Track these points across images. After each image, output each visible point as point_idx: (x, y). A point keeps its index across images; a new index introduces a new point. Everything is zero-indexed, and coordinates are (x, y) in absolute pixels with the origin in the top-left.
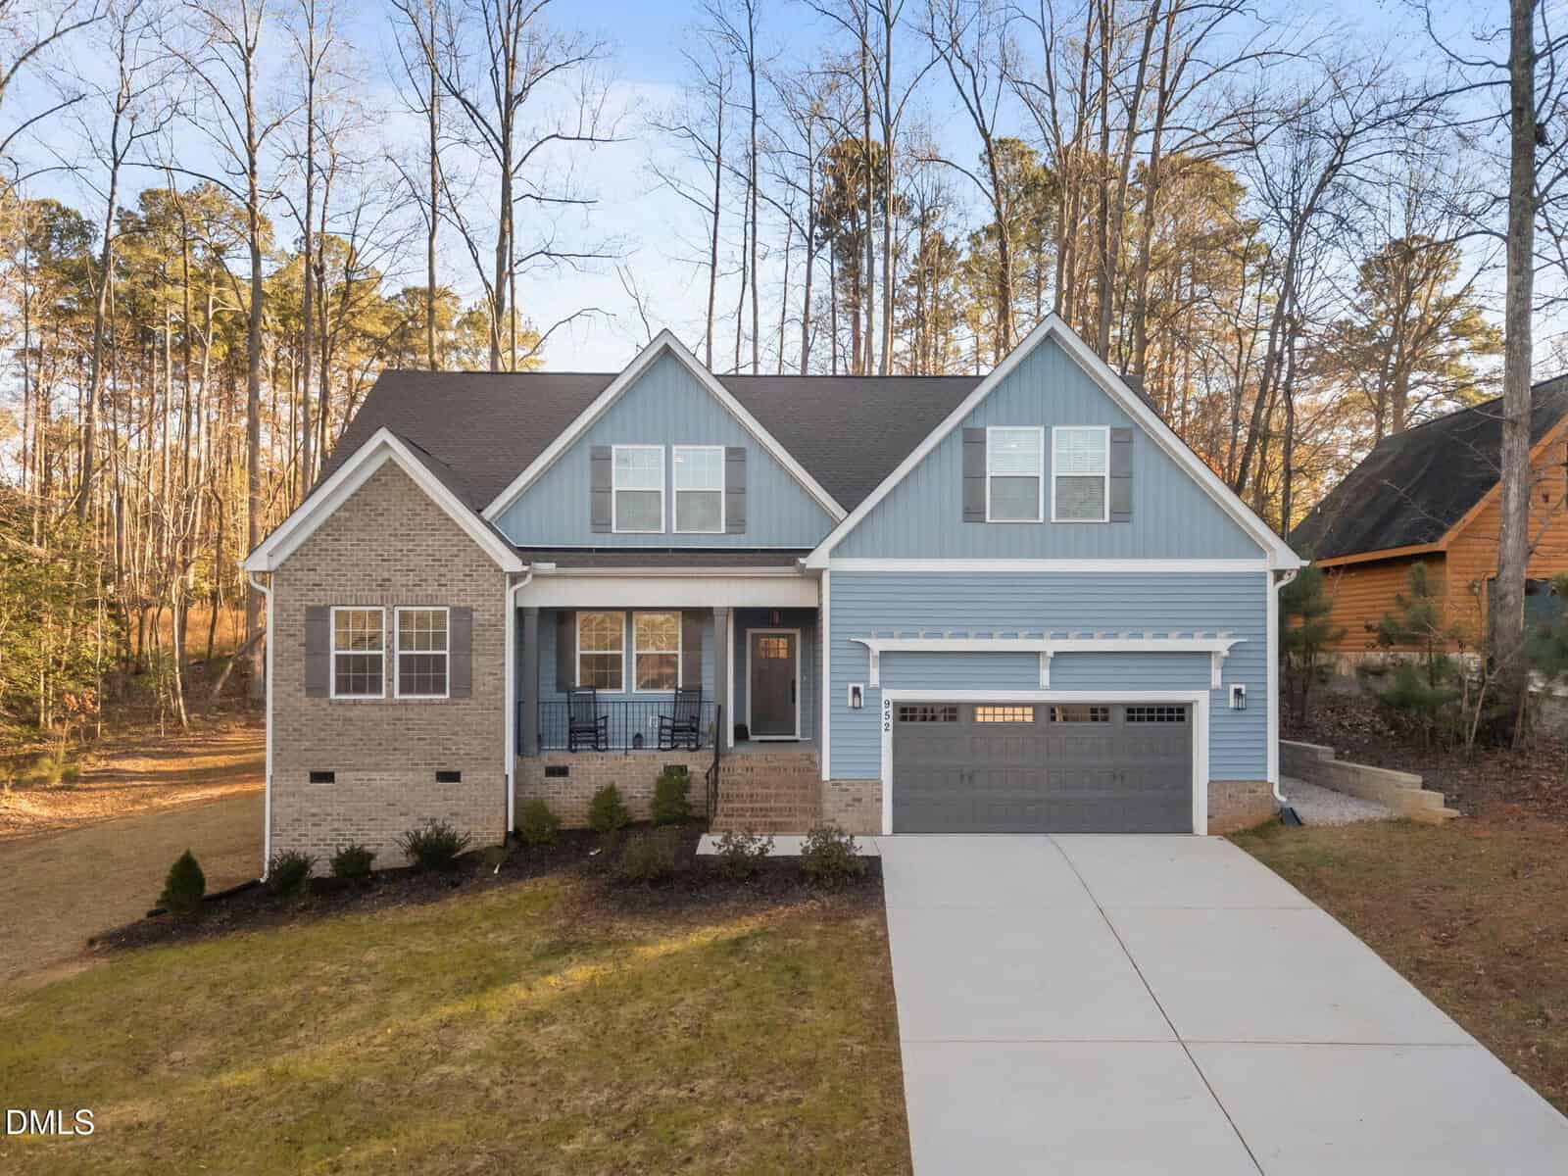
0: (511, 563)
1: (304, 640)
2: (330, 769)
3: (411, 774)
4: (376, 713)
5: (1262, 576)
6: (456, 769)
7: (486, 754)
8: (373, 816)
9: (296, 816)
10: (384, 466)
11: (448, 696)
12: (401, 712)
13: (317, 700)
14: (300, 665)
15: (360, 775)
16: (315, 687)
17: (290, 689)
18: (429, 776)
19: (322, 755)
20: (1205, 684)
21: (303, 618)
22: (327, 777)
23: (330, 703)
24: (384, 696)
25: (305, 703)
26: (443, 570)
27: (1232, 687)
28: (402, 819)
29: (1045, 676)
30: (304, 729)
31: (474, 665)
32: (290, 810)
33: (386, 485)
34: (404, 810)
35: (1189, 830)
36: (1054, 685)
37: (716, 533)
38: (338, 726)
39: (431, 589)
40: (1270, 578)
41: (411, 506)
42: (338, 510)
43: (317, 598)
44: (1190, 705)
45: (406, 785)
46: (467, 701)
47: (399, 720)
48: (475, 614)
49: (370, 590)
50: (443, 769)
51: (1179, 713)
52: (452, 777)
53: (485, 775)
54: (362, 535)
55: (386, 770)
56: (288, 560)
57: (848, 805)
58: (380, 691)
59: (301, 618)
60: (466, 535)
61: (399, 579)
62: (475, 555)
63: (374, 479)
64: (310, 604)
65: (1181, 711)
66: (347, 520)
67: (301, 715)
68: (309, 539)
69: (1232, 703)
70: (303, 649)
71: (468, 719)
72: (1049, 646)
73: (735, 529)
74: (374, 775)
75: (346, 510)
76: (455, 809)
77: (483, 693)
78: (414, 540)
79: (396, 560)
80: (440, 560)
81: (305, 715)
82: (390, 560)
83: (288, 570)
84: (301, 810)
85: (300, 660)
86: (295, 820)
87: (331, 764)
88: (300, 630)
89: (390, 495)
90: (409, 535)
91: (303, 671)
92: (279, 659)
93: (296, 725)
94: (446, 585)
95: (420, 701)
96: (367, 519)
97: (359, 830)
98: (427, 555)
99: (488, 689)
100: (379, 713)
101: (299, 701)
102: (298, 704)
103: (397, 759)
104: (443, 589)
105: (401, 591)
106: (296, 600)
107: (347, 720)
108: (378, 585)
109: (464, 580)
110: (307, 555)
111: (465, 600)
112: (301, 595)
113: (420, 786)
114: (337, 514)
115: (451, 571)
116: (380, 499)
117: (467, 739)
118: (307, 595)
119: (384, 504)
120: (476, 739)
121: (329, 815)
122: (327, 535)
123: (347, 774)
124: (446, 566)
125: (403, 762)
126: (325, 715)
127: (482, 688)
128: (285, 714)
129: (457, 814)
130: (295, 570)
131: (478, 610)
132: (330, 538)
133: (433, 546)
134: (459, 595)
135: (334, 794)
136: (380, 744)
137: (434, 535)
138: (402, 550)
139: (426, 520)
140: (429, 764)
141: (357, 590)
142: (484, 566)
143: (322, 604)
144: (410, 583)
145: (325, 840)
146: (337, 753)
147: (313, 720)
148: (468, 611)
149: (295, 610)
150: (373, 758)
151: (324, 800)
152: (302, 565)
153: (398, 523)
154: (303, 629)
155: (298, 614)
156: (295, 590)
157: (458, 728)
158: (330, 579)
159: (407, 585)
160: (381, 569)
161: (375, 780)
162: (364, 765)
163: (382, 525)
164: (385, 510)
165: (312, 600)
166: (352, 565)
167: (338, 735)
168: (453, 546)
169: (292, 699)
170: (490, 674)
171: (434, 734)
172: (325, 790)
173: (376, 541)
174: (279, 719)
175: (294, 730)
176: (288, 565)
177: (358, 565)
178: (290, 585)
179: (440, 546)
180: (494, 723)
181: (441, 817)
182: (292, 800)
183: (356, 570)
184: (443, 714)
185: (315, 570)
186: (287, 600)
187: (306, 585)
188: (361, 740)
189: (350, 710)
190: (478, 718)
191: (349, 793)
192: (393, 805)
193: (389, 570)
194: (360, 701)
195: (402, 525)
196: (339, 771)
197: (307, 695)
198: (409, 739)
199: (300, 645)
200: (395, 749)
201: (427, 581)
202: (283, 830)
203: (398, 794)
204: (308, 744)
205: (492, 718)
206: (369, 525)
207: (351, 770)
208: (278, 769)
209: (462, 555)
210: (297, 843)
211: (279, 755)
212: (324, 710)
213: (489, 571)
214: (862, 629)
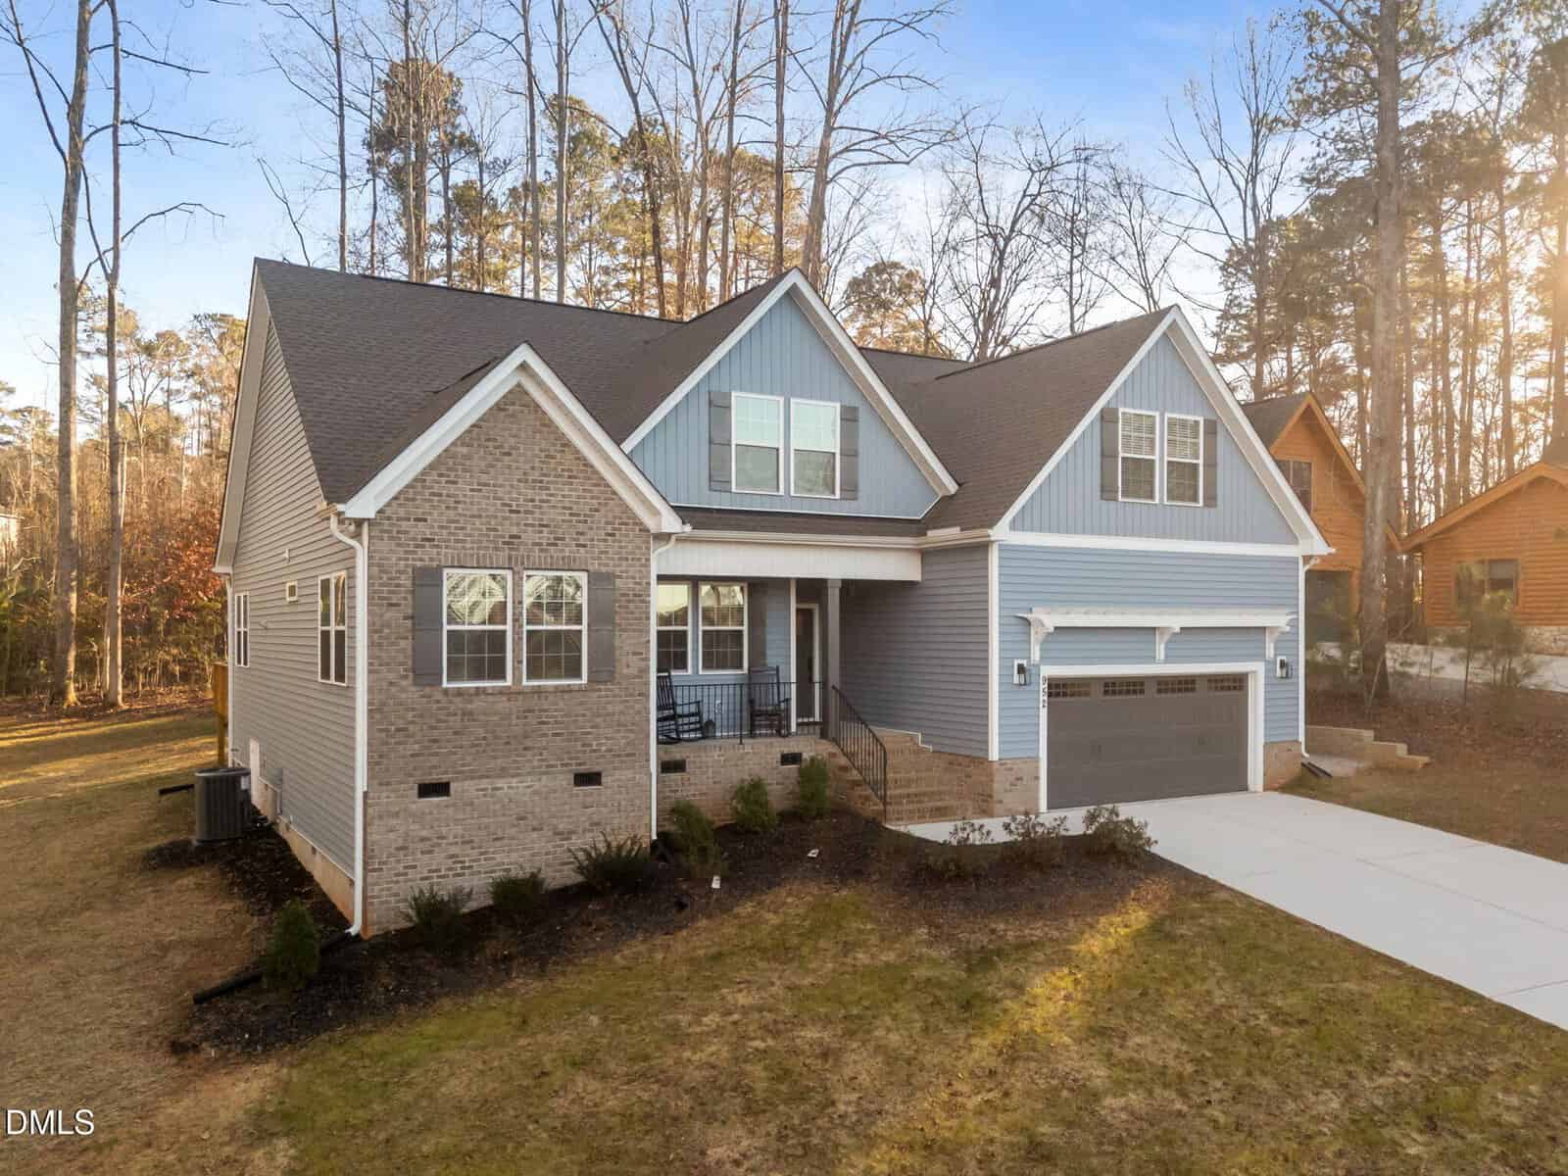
1: (410, 611)
2: (444, 778)
3: (544, 777)
4: (503, 704)
5: (1295, 561)
6: (596, 769)
7: (629, 750)
8: (500, 835)
9: (400, 843)
10: (510, 392)
11: (584, 680)
12: (533, 703)
13: (428, 689)
14: (406, 645)
15: (485, 783)
16: (424, 672)
17: (391, 676)
18: (565, 780)
19: (434, 761)
20: (1261, 656)
21: (409, 583)
22: (441, 789)
23: (446, 692)
24: (509, 682)
25: (411, 693)
26: (581, 527)
27: (1279, 659)
28: (535, 835)
29: (1161, 651)
30: (411, 728)
31: (617, 643)
32: (392, 836)
33: (513, 416)
34: (535, 823)
35: (1244, 788)
36: (1168, 660)
38: (455, 722)
39: (569, 549)
41: (544, 444)
42: (454, 444)
43: (426, 557)
44: (1247, 675)
45: (536, 793)
46: (609, 686)
47: (529, 711)
48: (617, 581)
49: (496, 549)
50: (582, 769)
52: (588, 779)
53: (629, 774)
54: (484, 478)
55: (513, 776)
56: (388, 504)
57: (1012, 785)
58: (503, 677)
59: (406, 581)
60: (610, 487)
61: (530, 536)
62: (617, 510)
63: (499, 407)
64: (419, 564)
66: (465, 457)
67: (407, 710)
68: (416, 480)
69: (1279, 673)
70: (409, 623)
71: (610, 708)
72: (1175, 621)
73: (848, 495)
74: (500, 783)
75: (463, 445)
76: (596, 818)
77: (628, 677)
78: (548, 489)
79: (526, 512)
80: (578, 515)
81: (413, 709)
82: (518, 512)
83: (389, 518)
84: (407, 834)
85: (406, 638)
86: (398, 849)
87: (446, 773)
88: (405, 599)
89: (519, 430)
90: (541, 482)
91: (409, 652)
92: (376, 636)
93: (401, 724)
94: (584, 546)
95: (556, 687)
96: (490, 458)
97: (482, 854)
98: (564, 508)
99: (633, 671)
100: (507, 705)
101: (404, 690)
102: (404, 696)
103: (529, 761)
104: (582, 550)
105: (531, 550)
106: (400, 559)
107: (468, 714)
108: (504, 543)
109: (605, 541)
110: (414, 500)
111: (607, 565)
112: (406, 552)
113: (555, 791)
114: (453, 449)
115: (591, 529)
116: (507, 433)
117: (609, 732)
118: (415, 553)
119: (512, 441)
120: (618, 731)
121: (443, 838)
122: (441, 475)
123: (467, 783)
124: (586, 522)
125: (536, 763)
126: (440, 709)
127: (625, 671)
128: (386, 709)
129: (598, 824)
130: (399, 519)
131: (620, 577)
132: (444, 479)
133: (570, 496)
134: (600, 558)
135: (450, 811)
136: (508, 743)
137: (571, 484)
138: (532, 501)
139: (561, 464)
140: (566, 765)
141: (479, 548)
142: (626, 524)
143: (435, 564)
144: (544, 541)
145: (439, 870)
146: (454, 757)
147: (421, 716)
148: (610, 577)
149: (398, 572)
150: (499, 761)
151: (438, 819)
152: (408, 513)
153: (528, 466)
154: (410, 597)
155: (403, 577)
156: (399, 545)
157: (599, 720)
158: (445, 532)
159: (540, 544)
160: (508, 522)
161: (501, 788)
162: (488, 770)
163: (509, 467)
164: (512, 448)
165: (421, 560)
166: (473, 516)
167: (455, 733)
168: (592, 498)
169: (393, 689)
170: (634, 654)
171: (572, 728)
172: (438, 805)
173: (501, 486)
174: (378, 716)
175: (398, 730)
176: (389, 512)
177: (480, 516)
178: (391, 538)
179: (579, 497)
180: (639, 712)
181: (580, 830)
182: (393, 822)
183: (477, 522)
184: (582, 703)
185: (425, 520)
186: (388, 559)
187: (414, 539)
188: (484, 738)
189: (471, 702)
190: (621, 707)
191: (468, 808)
192: (522, 819)
193: (518, 524)
194: (485, 688)
195: (533, 468)
196: (457, 779)
197: (415, 684)
198: (545, 735)
199: (405, 618)
200: (525, 749)
201: (563, 539)
202: (385, 863)
203: (530, 804)
204: (416, 746)
205: (637, 706)
206: (493, 466)
207: (472, 778)
208: (376, 782)
209: (603, 510)
210: (401, 878)
211: (378, 763)
212: (438, 702)
213: (633, 530)
214: (1025, 604)
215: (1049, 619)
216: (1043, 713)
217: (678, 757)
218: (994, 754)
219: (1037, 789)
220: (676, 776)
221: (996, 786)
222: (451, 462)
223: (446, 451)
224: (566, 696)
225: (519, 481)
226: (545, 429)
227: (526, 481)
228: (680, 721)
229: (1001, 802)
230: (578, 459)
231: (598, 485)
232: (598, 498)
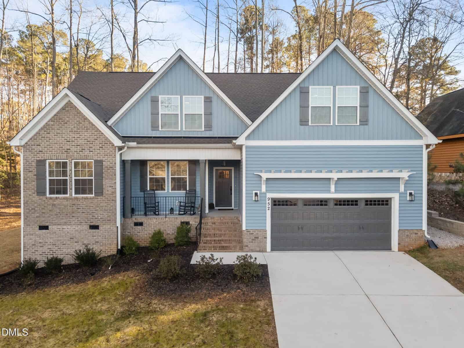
0: (118, 143)
1: (35, 173)
2: (47, 224)
3: (79, 226)
4: (65, 203)
5: (421, 147)
6: (97, 224)
7: (109, 219)
8: (65, 243)
9: (33, 243)
10: (67, 103)
11: (93, 195)
12: (75, 202)
13: (41, 197)
14: (34, 183)
15: (59, 227)
16: (41, 192)
17: (30, 193)
18: (86, 227)
19: (43, 219)
20: (398, 191)
21: (35, 164)
22: (46, 228)
23: (47, 198)
24: (68, 195)
25: (36, 198)
26: (91, 145)
27: (408, 192)
28: (76, 244)
29: (333, 188)
30: (36, 209)
31: (104, 183)
32: (31, 241)
33: (68, 111)
34: (76, 240)
35: (390, 249)
36: (336, 191)
37: (200, 131)
38: (50, 207)
39: (87, 153)
40: (424, 147)
41: (78, 120)
42: (49, 121)
43: (40, 157)
44: (391, 199)
45: (77, 231)
46: (101, 197)
47: (74, 205)
48: (104, 163)
49: (62, 153)
50: (92, 224)
51: (386, 202)
52: (96, 227)
53: (109, 227)
54: (58, 131)
55: (69, 225)
56: (29, 141)
57: (253, 240)
58: (67, 193)
59: (34, 164)
60: (100, 131)
61: (73, 149)
62: (104, 139)
63: (63, 109)
64: (38, 159)
65: (387, 201)
66: (52, 125)
67: (35, 203)
68: (37, 133)
69: (408, 198)
70: (35, 177)
71: (101, 204)
72: (335, 176)
73: (207, 129)
74: (65, 227)
75: (52, 121)
76: (97, 240)
77: (107, 194)
78: (79, 133)
79: (72, 141)
80: (90, 141)
81: (36, 203)
82: (70, 141)
83: (29, 145)
84: (35, 241)
85: (34, 181)
86: (33, 245)
87: (47, 223)
88: (34, 169)
89: (69, 115)
90: (77, 131)
91: (35, 186)
92: (25, 181)
93: (33, 207)
94: (92, 151)
95: (83, 197)
96: (60, 125)
97: (59, 248)
98: (85, 139)
99: (110, 192)
100: (66, 202)
101: (34, 197)
102: (34, 199)
103: (74, 221)
104: (91, 153)
105: (74, 154)
106: (32, 157)
107: (54, 205)
108: (65, 151)
109: (99, 149)
110: (36, 139)
111: (100, 157)
112: (34, 155)
113: (83, 231)
114: (48, 123)
115: (94, 146)
116: (66, 117)
117: (101, 212)
118: (37, 155)
119: (67, 119)
120: (105, 212)
121: (47, 243)
122: (45, 131)
123: (54, 226)
124: (92, 143)
125: (76, 221)
126: (44, 203)
127: (107, 192)
128: (28, 203)
129: (98, 242)
130: (32, 145)
131: (105, 161)
132: (46, 132)
133: (87, 135)
134: (97, 155)
135: (49, 234)
136: (67, 215)
137: (87, 131)
138: (74, 137)
139: (84, 125)
140: (86, 222)
141: (57, 153)
142: (107, 144)
143: (43, 159)
144: (78, 150)
145: (45, 253)
146: (49, 218)
147: (40, 205)
148: (101, 162)
149: (32, 161)
150: (64, 220)
151: (44, 237)
152: (34, 143)
153: (73, 127)
154: (35, 169)
155: (33, 163)
156: (32, 153)
157: (98, 208)
158: (46, 149)
159: (77, 151)
160: (66, 145)
161: (65, 229)
162: (60, 223)
163: (66, 127)
164: (68, 121)
165: (39, 157)
166: (55, 143)
167: (50, 211)
168: (95, 136)
169: (31, 197)
170: (110, 187)
171: (88, 211)
172: (45, 233)
173: (64, 133)
174: (26, 205)
175: (32, 209)
176: (29, 143)
177: (57, 143)
178: (29, 151)
179: (90, 136)
180: (112, 206)
181: (91, 243)
182: (32, 237)
183: (56, 145)
184: (92, 203)
185: (40, 145)
186: (29, 157)
187: (36, 151)
188: (59, 213)
189: (55, 201)
190: (106, 204)
191: (55, 234)
192: (72, 238)
193: (69, 145)
194: (59, 197)
195: (74, 127)
196: (50, 225)
197: (37, 195)
198: (79, 212)
199: (34, 175)
200: (73, 217)
201: (85, 149)
202: (28, 249)
203: (74, 234)
204: (38, 214)
205: (111, 204)
206: (61, 127)
207: (55, 225)
208: (26, 224)
209: (99, 139)
210: (34, 254)
211: (26, 219)
212: (44, 201)
213: (109, 146)
214: (259, 169)
215: (265, 176)
217: (140, 221)
218: (244, 228)
219: (266, 243)
220: (139, 227)
221: (245, 240)
222: (48, 127)
223: (46, 123)
224: (86, 200)
225: (70, 131)
226: (78, 115)
227: (72, 131)
229: (247, 246)
230: (90, 123)
231: (97, 131)
232: (97, 135)
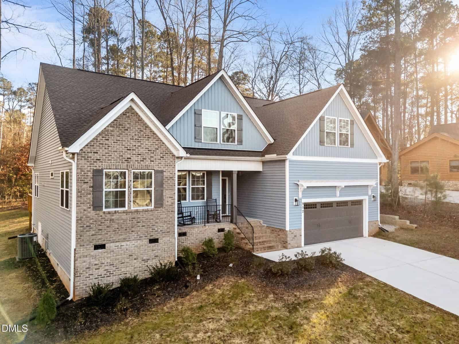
0: (183, 153)
1: (92, 185)
2: (104, 243)
3: (139, 241)
4: (124, 216)
6: (157, 237)
7: (168, 230)
8: (123, 261)
9: (87, 266)
10: (128, 109)
11: (153, 207)
12: (135, 215)
13: (98, 212)
14: (90, 196)
15: (117, 244)
16: (97, 206)
17: (85, 208)
18: (146, 241)
19: (100, 237)
20: (367, 194)
21: (91, 175)
22: (103, 247)
23: (104, 213)
24: (126, 208)
25: (92, 213)
26: (152, 155)
27: (372, 195)
28: (135, 261)
29: (338, 193)
30: (92, 225)
31: (164, 194)
32: (84, 264)
33: (129, 117)
34: (136, 257)
35: (362, 236)
38: (108, 223)
39: (148, 162)
40: (378, 164)
41: (139, 127)
42: (108, 126)
43: (98, 166)
44: (362, 200)
45: (137, 246)
46: (161, 209)
47: (134, 218)
48: (164, 173)
49: (122, 163)
50: (152, 238)
51: (359, 203)
52: (154, 241)
53: (168, 239)
54: (118, 138)
55: (128, 241)
56: (84, 147)
57: (293, 238)
58: (124, 207)
59: (90, 174)
60: (162, 141)
61: (134, 158)
62: (164, 149)
63: (124, 114)
64: (95, 168)
66: (112, 131)
67: (91, 219)
68: (94, 139)
70: (91, 189)
71: (162, 216)
72: (343, 184)
74: (123, 244)
75: (111, 127)
76: (157, 254)
77: (167, 206)
78: (141, 142)
79: (133, 150)
80: (151, 151)
81: (92, 219)
82: (130, 150)
83: (84, 152)
84: (90, 263)
85: (90, 194)
86: (87, 268)
87: (104, 241)
88: (90, 180)
89: (131, 122)
90: (138, 139)
91: (92, 199)
92: (79, 194)
93: (88, 224)
94: (153, 161)
95: (143, 210)
96: (120, 131)
97: (117, 268)
98: (146, 148)
99: (169, 203)
100: (126, 216)
101: (90, 213)
102: (89, 214)
103: (134, 236)
104: (152, 162)
105: (135, 163)
106: (88, 166)
107: (112, 220)
108: (125, 160)
109: (160, 159)
110: (93, 146)
111: (161, 168)
112: (91, 164)
113: (143, 246)
114: (107, 128)
115: (156, 155)
116: (126, 123)
117: (161, 225)
118: (94, 164)
119: (128, 126)
120: (164, 224)
121: (103, 264)
122: (103, 137)
123: (111, 244)
124: (153, 153)
125: (136, 236)
126: (102, 218)
127: (167, 203)
128: (83, 219)
129: (157, 256)
130: (88, 153)
131: (165, 172)
132: (104, 139)
133: (148, 144)
134: (158, 165)
135: (106, 254)
136: (126, 230)
137: (149, 140)
138: (135, 146)
139: (145, 133)
140: (146, 236)
141: (116, 162)
142: (168, 154)
143: (100, 168)
144: (139, 160)
145: (101, 275)
146: (107, 235)
147: (96, 221)
148: (162, 172)
149: (87, 171)
150: (123, 236)
151: (101, 257)
152: (91, 150)
153: (134, 134)
154: (92, 180)
155: (89, 173)
156: (88, 162)
157: (157, 221)
158: (104, 157)
159: (138, 161)
160: (126, 153)
161: (124, 245)
162: (119, 239)
163: (127, 134)
164: (128, 128)
165: (96, 167)
166: (114, 151)
167: (107, 227)
168: (156, 145)
169: (85, 212)
170: (170, 197)
171: (149, 224)
172: (101, 253)
173: (124, 141)
174: (80, 222)
175: (87, 226)
176: (84, 150)
177: (117, 151)
178: (85, 159)
179: (151, 145)
180: (171, 218)
181: (151, 259)
182: (85, 259)
183: (116, 153)
184: (152, 215)
185: (97, 153)
186: (84, 166)
187: (94, 160)
188: (118, 228)
189: (113, 216)
190: (165, 216)
191: (112, 253)
192: (131, 256)
193: (130, 154)
194: (118, 211)
195: (135, 135)
196: (108, 243)
197: (93, 210)
198: (139, 226)
199: (90, 187)
200: (132, 231)
201: (146, 159)
202: (81, 274)
203: (133, 251)
204: (93, 232)
205: (171, 215)
206: (121, 134)
207: (113, 242)
208: (79, 245)
209: (159, 149)
210: (88, 279)
211: (79, 239)
212: (101, 216)
213: (170, 156)
214: (297, 179)
215: (305, 184)
216: (303, 214)
217: (184, 231)
218: (288, 229)
219: (301, 240)
220: (183, 237)
221: (288, 239)
222: (106, 132)
223: (105, 129)
224: (146, 213)
225: (131, 139)
226: (140, 122)
227: (133, 139)
228: (185, 218)
229: (290, 244)
230: (151, 132)
231: (158, 140)
232: (158, 145)
